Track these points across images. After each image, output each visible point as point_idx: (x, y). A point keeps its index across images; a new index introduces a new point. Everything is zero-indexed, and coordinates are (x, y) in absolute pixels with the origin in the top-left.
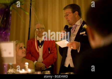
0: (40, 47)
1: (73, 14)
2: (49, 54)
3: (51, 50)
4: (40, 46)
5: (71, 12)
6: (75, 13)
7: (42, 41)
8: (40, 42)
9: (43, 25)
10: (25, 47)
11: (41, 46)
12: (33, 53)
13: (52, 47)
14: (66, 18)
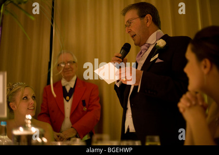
0: (68, 101)
1: (141, 19)
2: (84, 113)
3: (89, 105)
4: (68, 98)
5: (137, 16)
6: (145, 18)
7: (71, 88)
8: (68, 89)
9: (74, 56)
10: (34, 97)
11: (70, 99)
12: (53, 111)
13: (90, 99)
14: (128, 30)
